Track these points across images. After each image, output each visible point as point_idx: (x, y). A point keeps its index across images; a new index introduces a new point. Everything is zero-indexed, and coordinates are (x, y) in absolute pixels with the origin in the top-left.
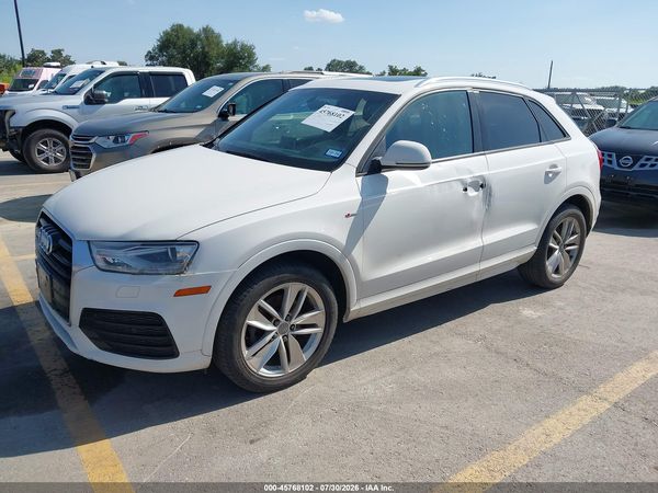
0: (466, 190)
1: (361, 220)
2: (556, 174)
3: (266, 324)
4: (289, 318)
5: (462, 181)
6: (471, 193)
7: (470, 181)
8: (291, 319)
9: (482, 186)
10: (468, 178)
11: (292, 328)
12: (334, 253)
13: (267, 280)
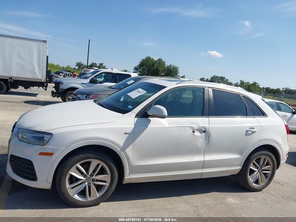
0: (194, 132)
1: (132, 137)
2: (253, 132)
3: (79, 175)
4: (92, 175)
5: (192, 127)
6: (197, 134)
7: (196, 128)
8: (93, 175)
9: (204, 132)
10: (195, 127)
11: (93, 180)
12: (117, 150)
13: (81, 155)
